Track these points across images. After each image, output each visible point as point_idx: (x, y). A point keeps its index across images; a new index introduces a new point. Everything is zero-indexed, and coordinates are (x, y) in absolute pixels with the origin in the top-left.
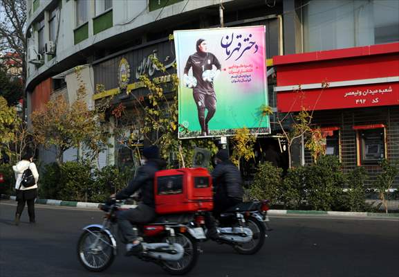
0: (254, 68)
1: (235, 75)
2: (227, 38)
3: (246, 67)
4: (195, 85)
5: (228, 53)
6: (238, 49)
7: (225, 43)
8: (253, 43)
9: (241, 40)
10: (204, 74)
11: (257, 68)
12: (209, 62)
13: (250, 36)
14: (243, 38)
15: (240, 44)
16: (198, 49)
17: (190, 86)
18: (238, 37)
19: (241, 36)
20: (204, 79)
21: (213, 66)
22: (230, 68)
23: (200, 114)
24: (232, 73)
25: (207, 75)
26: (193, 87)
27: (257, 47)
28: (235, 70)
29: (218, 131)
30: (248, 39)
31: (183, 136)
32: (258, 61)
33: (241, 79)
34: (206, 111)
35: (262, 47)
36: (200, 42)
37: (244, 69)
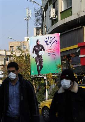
0: (56, 50)
1: (49, 53)
2: (47, 38)
3: (53, 49)
4: (36, 57)
5: (47, 44)
6: (50, 43)
7: (46, 41)
8: (56, 40)
9: (51, 39)
10: (39, 53)
11: (57, 50)
12: (41, 48)
13: (55, 37)
14: (52, 38)
15: (51, 41)
16: (37, 43)
17: (34, 58)
18: (50, 38)
19: (51, 38)
20: (39, 55)
21: (42, 49)
22: (48, 50)
23: (38, 68)
24: (48, 52)
25: (40, 53)
26: (35, 58)
27: (57, 41)
28: (49, 51)
29: (44, 74)
30: (54, 39)
31: (32, 77)
32: (57, 47)
33: (52, 54)
34: (40, 67)
35: (58, 42)
36: (38, 40)
37: (53, 50)
